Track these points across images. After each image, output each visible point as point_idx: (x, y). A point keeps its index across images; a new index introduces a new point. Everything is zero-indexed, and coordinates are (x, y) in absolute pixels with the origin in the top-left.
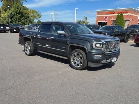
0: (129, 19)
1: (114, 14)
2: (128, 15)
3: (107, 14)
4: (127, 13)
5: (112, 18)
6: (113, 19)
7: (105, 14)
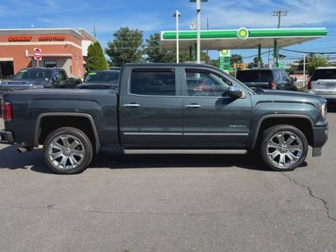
0: (70, 55)
1: (29, 41)
2: (66, 46)
3: (10, 41)
4: (63, 40)
5: (27, 52)
6: (29, 53)
7: (5, 41)
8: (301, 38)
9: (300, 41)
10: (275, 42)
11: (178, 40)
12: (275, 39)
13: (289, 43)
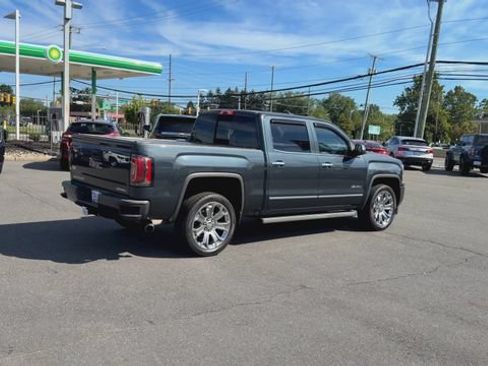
8: (127, 71)
9: (121, 76)
10: (94, 73)
11: (18, 56)
12: (93, 68)
13: (109, 75)
